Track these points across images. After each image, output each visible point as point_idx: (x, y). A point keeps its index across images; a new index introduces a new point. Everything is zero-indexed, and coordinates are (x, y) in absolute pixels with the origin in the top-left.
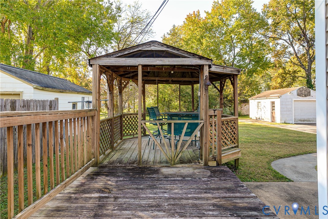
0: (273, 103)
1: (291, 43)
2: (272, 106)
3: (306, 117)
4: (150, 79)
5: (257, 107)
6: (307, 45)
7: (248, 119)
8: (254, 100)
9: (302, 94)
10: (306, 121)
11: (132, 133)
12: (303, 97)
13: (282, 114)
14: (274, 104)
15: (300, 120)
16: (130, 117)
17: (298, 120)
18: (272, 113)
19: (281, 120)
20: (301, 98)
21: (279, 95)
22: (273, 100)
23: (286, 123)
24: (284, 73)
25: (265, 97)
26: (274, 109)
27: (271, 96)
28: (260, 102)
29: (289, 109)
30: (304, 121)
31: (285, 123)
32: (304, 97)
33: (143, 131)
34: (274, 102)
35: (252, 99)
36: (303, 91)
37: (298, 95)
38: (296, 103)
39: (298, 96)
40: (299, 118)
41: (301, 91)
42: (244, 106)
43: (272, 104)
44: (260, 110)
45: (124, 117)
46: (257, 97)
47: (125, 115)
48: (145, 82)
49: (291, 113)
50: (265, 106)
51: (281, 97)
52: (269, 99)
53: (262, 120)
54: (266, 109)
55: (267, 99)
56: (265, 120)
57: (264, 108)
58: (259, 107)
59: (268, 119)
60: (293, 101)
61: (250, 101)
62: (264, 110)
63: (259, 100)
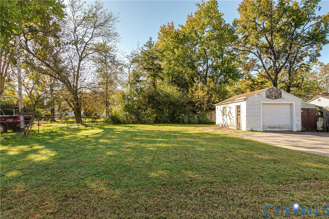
0: (238, 107)
1: (260, 55)
3: (276, 124)
6: (274, 57)
7: (214, 126)
9: (272, 95)
10: (276, 128)
12: (273, 99)
13: (247, 120)
14: (240, 109)
15: (269, 127)
17: (267, 127)
18: (237, 119)
19: (247, 127)
20: (271, 101)
21: (245, 97)
22: (238, 104)
23: (253, 131)
24: (252, 84)
25: (230, 101)
26: (240, 114)
27: (236, 99)
28: (225, 108)
29: (257, 114)
30: (274, 128)
31: (251, 131)
32: (275, 99)
34: (240, 106)
35: (218, 105)
36: (273, 93)
37: (267, 97)
38: (266, 106)
40: (268, 124)
41: (270, 92)
42: (213, 113)
43: (238, 109)
44: (225, 116)
46: (223, 102)
49: (259, 119)
50: (230, 112)
51: (247, 99)
52: (234, 102)
53: (228, 127)
54: (231, 115)
55: (233, 103)
56: (230, 128)
57: (230, 114)
58: (225, 113)
59: (233, 126)
60: (261, 105)
61: (217, 107)
62: (229, 116)
63: (224, 105)
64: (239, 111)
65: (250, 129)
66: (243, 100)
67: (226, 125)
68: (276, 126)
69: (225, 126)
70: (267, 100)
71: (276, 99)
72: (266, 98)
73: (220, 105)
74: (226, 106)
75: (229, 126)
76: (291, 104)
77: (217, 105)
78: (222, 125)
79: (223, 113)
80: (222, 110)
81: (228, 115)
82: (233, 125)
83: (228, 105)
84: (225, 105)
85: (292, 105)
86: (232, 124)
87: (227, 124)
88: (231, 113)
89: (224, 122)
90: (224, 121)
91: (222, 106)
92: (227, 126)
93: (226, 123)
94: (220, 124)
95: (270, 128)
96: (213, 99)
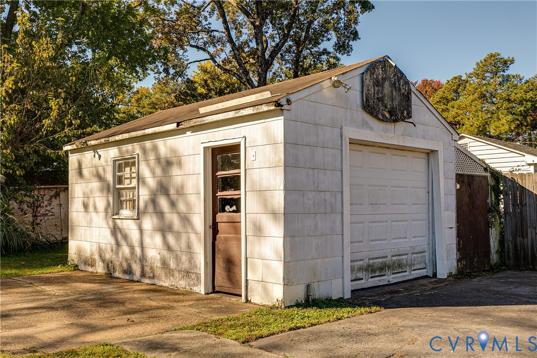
3: (389, 248)
9: (382, 100)
12: (386, 120)
13: (290, 235)
15: (368, 268)
18: (214, 227)
19: (288, 283)
20: (378, 131)
25: (164, 123)
29: (327, 196)
30: (383, 269)
31: (308, 304)
32: (390, 121)
35: (80, 149)
36: (387, 87)
37: (367, 105)
40: (366, 252)
41: (378, 84)
43: (215, 170)
46: (115, 133)
49: (339, 229)
50: (163, 189)
51: (289, 102)
52: (195, 129)
53: (147, 281)
54: (173, 204)
55: (184, 131)
56: (165, 283)
57: (163, 203)
58: (127, 195)
59: (187, 273)
60: (346, 146)
61: (73, 159)
62: (160, 214)
63: (124, 148)
64: (233, 183)
65: (300, 295)
66: (265, 108)
67: (136, 268)
68: (388, 260)
69: (129, 271)
70: (364, 124)
71: (396, 121)
72: (360, 109)
73: (95, 148)
74: (138, 151)
75: (158, 272)
76: (430, 154)
77: (73, 151)
78: (108, 265)
79: (118, 193)
80: (109, 177)
81: (150, 209)
82: (185, 265)
83: (148, 144)
84: (129, 147)
85: (431, 156)
86: (177, 259)
87: (143, 259)
88: (172, 191)
89: (126, 250)
90: (123, 242)
91: (112, 153)
92: (143, 275)
93: (138, 251)
94: (97, 257)
95: (373, 271)
96: (46, 122)
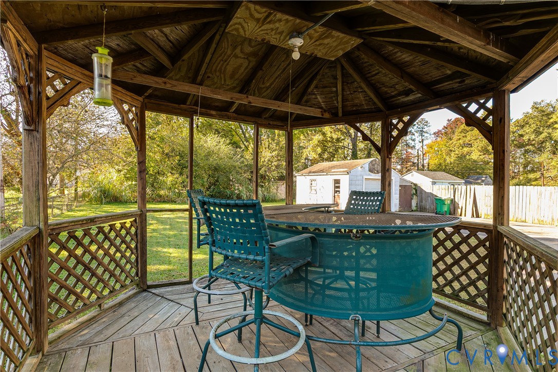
0: (337, 182)
2: (335, 186)
4: (174, 89)
5: (309, 187)
8: (305, 176)
9: (375, 168)
11: (94, 296)
14: (339, 183)
16: (87, 233)
18: (334, 196)
20: (373, 176)
21: (346, 169)
22: (337, 177)
25: (323, 172)
26: (339, 191)
27: (333, 170)
28: (315, 180)
32: (376, 173)
33: (137, 274)
34: (340, 180)
35: (302, 175)
36: (376, 165)
37: (370, 171)
39: (370, 173)
41: (373, 165)
43: (335, 184)
44: (313, 191)
45: (55, 240)
46: (310, 172)
47: (59, 227)
48: (146, 101)
50: (323, 187)
51: (350, 172)
52: (331, 175)
55: (328, 175)
58: (313, 188)
60: (364, 179)
64: (339, 187)
66: (344, 173)
77: (298, 176)
81: (320, 191)
84: (315, 177)
91: (309, 178)
